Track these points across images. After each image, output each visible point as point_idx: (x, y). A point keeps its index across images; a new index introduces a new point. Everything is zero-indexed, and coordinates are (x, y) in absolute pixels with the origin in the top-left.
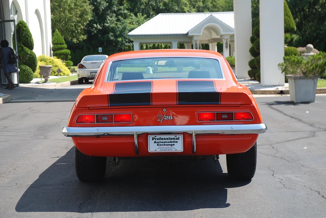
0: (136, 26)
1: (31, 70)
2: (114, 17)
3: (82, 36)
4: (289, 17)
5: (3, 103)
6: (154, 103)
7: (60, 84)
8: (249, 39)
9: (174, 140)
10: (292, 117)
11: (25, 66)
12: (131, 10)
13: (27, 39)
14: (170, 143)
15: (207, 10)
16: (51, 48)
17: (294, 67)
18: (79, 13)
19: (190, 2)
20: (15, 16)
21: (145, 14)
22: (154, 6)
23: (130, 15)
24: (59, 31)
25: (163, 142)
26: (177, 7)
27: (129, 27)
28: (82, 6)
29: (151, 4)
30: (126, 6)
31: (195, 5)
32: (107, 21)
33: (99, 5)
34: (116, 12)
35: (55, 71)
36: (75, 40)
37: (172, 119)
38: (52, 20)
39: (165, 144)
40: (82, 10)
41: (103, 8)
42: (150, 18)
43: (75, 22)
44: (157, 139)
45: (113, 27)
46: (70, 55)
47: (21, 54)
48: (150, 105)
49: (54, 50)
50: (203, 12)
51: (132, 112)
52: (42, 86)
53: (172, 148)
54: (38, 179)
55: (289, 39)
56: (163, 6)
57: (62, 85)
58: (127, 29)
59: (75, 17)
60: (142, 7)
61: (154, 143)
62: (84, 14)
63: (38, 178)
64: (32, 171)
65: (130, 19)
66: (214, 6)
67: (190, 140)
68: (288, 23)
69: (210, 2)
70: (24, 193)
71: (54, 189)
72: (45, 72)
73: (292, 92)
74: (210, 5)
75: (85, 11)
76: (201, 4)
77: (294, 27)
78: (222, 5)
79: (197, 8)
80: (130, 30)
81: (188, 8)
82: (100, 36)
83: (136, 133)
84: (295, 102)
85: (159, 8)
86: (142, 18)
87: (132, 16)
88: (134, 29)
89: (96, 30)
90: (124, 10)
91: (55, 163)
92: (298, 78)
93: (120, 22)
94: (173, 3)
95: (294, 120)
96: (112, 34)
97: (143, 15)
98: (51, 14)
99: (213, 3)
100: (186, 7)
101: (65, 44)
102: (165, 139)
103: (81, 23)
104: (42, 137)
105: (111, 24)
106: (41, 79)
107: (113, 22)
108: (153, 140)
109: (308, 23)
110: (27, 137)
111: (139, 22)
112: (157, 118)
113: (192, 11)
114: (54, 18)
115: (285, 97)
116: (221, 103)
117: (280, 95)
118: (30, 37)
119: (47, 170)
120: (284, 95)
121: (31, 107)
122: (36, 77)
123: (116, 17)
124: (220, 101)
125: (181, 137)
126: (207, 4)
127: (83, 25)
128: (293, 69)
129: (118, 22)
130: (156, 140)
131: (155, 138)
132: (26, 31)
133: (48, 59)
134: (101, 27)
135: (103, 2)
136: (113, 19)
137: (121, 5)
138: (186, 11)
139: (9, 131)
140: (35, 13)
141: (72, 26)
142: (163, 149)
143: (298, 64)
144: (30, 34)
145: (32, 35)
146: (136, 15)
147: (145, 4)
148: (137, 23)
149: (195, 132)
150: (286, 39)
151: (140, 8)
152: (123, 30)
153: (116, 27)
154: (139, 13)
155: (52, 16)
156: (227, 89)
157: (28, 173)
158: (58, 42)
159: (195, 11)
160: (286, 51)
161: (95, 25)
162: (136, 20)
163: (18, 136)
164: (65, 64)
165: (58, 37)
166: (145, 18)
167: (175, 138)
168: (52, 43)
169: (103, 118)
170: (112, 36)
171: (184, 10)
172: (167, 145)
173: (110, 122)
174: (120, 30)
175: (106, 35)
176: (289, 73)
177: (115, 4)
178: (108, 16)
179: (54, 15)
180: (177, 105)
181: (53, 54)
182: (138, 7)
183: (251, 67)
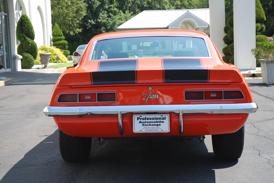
0: (124, 21)
1: (32, 57)
2: (105, 14)
3: (78, 30)
4: (260, 8)
5: (5, 85)
6: (139, 81)
7: (57, 69)
8: (223, 29)
9: (160, 120)
10: (267, 97)
11: (27, 54)
12: (120, 8)
13: (29, 30)
14: (156, 124)
15: (184, 7)
16: (51, 39)
17: (266, 52)
18: (75, 9)
19: (169, 1)
20: (20, 12)
21: (131, 11)
22: (139, 4)
23: (119, 12)
24: (58, 25)
25: (148, 122)
26: (159, 5)
27: (118, 22)
28: (78, 3)
29: (137, 3)
30: (115, 4)
31: (174, 3)
32: (99, 17)
33: (93, 4)
34: (107, 10)
35: (54, 59)
36: (72, 33)
37: (158, 97)
38: (52, 16)
39: (151, 124)
40: (78, 7)
41: (97, 7)
42: (136, 15)
43: (72, 17)
44: (143, 118)
45: (104, 22)
46: (67, 45)
47: (24, 43)
48: (135, 83)
49: (54, 41)
50: (180, 9)
51: (116, 91)
52: (41, 71)
53: (158, 128)
54: (22, 159)
55: (260, 28)
56: (146, 5)
57: (59, 70)
58: (116, 24)
59: (71, 13)
60: (129, 6)
61: (140, 123)
62: (79, 10)
63: (23, 157)
64: (19, 150)
65: (119, 16)
66: (190, 4)
67: (177, 120)
68: (259, 14)
69: (186, 1)
70: (6, 174)
71: (37, 170)
72: (45, 59)
73: (265, 75)
74: (186, 3)
75: (81, 8)
76: (179, 3)
77: (264, 17)
78: (197, 4)
79: (176, 6)
80: (119, 25)
81: (168, 6)
82: (94, 30)
83: (120, 112)
84: (267, 84)
85: (143, 6)
86: (130, 15)
87: (121, 13)
88: (123, 24)
89: (90, 25)
90: (114, 8)
91: (42, 141)
92: (270, 62)
93: (111, 18)
94: (156, 2)
95: (269, 100)
96: (104, 28)
97: (130, 12)
98: (51, 11)
99: (189, 1)
100: (166, 5)
101: (63, 36)
102: (150, 119)
103: (77, 18)
104: (34, 116)
105: (103, 20)
106: (42, 66)
107: (105, 18)
108: (138, 120)
109: (272, 17)
110: (20, 116)
111: (126, 18)
112: (142, 97)
113: (171, 8)
114: (54, 14)
115: (257, 80)
116: (209, 81)
117: (253, 78)
118: (31, 29)
119: (33, 149)
120: (256, 78)
121: (29, 89)
122: (37, 63)
123: (107, 14)
124: (208, 79)
125: (167, 117)
126: (184, 2)
127: (78, 20)
128: (265, 54)
129: (109, 18)
130: (141, 120)
131: (140, 117)
132: (28, 23)
133: (49, 48)
134: (95, 22)
135: (96, 1)
136: (104, 16)
137: (111, 4)
138: (167, 9)
139: (5, 110)
140: (37, 9)
141: (69, 21)
142: (149, 130)
143: (270, 49)
144: (32, 26)
145: (33, 27)
146: (124, 12)
147: (131, 3)
148: (125, 19)
149: (182, 111)
150: (257, 27)
151: (127, 6)
152: (113, 25)
153: (108, 22)
154: (127, 10)
155: (52, 12)
156: (214, 67)
157: (14, 152)
158: (57, 34)
159: (174, 9)
160: (257, 39)
161: (90, 21)
162: (124, 17)
163: (11, 115)
164: (63, 52)
165: (57, 30)
166: (132, 15)
167: (161, 118)
168: (52, 35)
169: (86, 97)
170: (104, 30)
171: (165, 8)
172: (153, 125)
173: (93, 101)
174: (111, 24)
175: (99, 29)
176: (262, 58)
177: (106, 3)
178: (101, 13)
179: (54, 11)
180: (163, 83)
181: (53, 44)
182: (126, 5)
183: (225, 54)
